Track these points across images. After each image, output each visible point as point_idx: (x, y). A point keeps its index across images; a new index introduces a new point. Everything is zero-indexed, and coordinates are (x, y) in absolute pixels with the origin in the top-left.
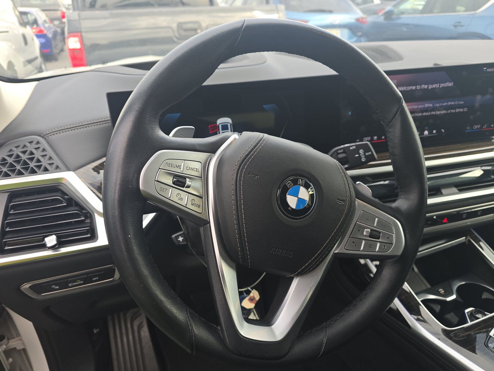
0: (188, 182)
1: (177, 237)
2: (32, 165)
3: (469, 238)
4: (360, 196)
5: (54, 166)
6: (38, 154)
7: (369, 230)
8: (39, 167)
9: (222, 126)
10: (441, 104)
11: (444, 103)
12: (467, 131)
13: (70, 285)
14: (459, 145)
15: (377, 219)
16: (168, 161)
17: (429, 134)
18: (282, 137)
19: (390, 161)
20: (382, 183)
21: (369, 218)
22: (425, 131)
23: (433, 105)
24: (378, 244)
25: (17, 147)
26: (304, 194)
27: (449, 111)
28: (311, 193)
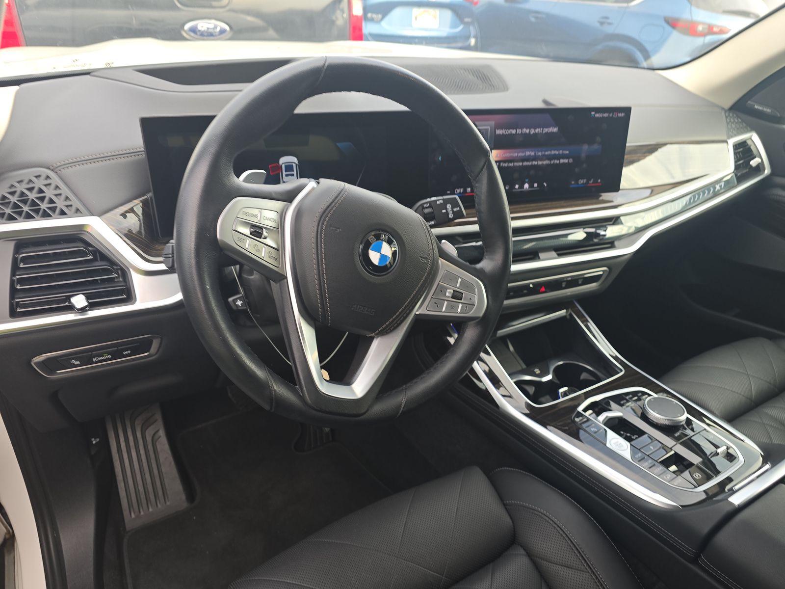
0: (265, 233)
1: (235, 301)
2: (44, 206)
3: (570, 311)
4: (444, 255)
5: (73, 209)
6: (49, 193)
7: (452, 291)
8: (53, 209)
9: (285, 166)
10: (543, 153)
11: (547, 151)
12: (571, 186)
13: (94, 360)
14: (562, 203)
15: (460, 280)
16: (245, 210)
17: (529, 187)
18: (359, 186)
19: (476, 219)
20: (474, 244)
21: (452, 278)
22: (525, 183)
23: (535, 153)
24: (460, 305)
25: (20, 182)
26: (387, 250)
27: (552, 162)
28: (393, 249)
